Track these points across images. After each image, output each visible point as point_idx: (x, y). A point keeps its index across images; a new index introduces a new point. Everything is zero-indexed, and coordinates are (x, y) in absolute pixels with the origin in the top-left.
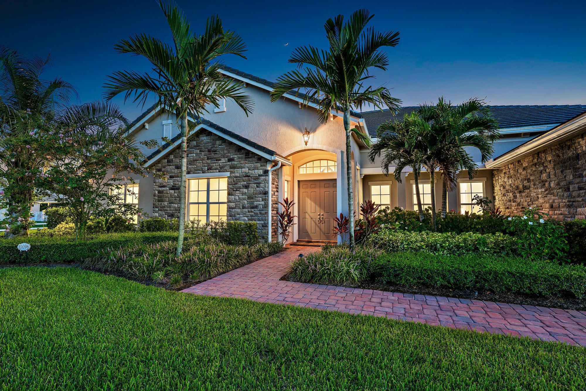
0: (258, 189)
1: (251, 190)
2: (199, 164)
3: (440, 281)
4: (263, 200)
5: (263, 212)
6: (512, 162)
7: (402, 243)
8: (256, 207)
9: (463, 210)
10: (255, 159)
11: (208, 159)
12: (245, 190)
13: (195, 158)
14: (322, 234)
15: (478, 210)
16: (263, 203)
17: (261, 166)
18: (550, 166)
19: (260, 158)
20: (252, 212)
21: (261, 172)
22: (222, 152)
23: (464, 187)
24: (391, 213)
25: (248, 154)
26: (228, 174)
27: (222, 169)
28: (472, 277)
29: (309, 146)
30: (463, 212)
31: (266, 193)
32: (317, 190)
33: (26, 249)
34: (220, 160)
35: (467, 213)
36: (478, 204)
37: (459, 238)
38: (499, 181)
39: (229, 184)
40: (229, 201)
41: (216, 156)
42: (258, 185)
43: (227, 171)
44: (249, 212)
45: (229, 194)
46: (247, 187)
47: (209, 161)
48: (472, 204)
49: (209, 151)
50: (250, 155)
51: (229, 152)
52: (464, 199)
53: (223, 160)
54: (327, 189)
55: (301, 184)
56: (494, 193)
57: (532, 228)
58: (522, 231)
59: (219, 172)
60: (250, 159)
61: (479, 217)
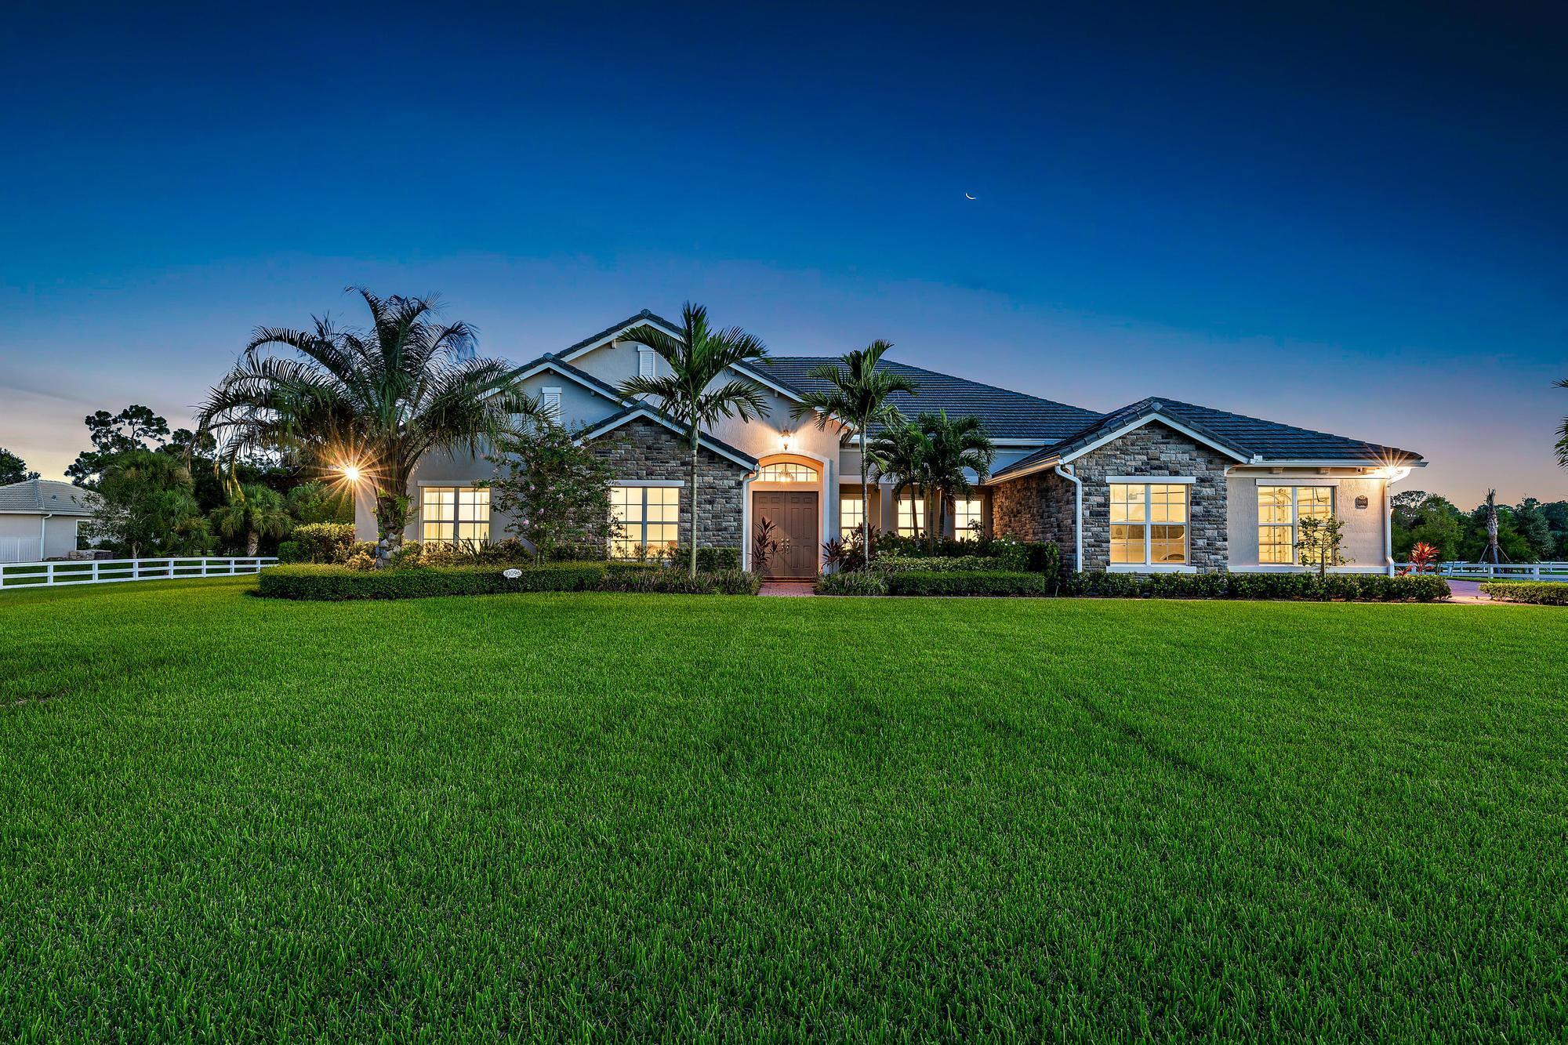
0: (728, 505)
1: (718, 507)
2: (631, 466)
3: (945, 588)
4: (735, 521)
5: (736, 536)
6: (1009, 482)
7: (909, 566)
8: (726, 529)
9: (959, 536)
10: (724, 465)
11: (647, 459)
12: (709, 507)
13: (624, 456)
14: (787, 567)
15: (973, 536)
16: (735, 524)
17: (733, 475)
18: (1034, 493)
19: (732, 465)
20: (719, 535)
21: (733, 483)
22: (671, 452)
23: (960, 505)
24: (884, 539)
25: (712, 457)
26: (682, 483)
27: (670, 476)
28: (966, 583)
29: (788, 451)
30: (958, 539)
31: (740, 511)
32: (781, 506)
33: (517, 576)
34: (668, 463)
35: (962, 539)
36: (973, 529)
37: (957, 561)
38: (999, 500)
39: (681, 497)
40: (681, 521)
41: (661, 456)
42: (728, 500)
43: (679, 479)
44: (714, 535)
45: (682, 511)
46: (711, 502)
47: (649, 463)
48: (967, 529)
49: (649, 448)
50: (717, 460)
51: (682, 453)
52: (960, 521)
53: (673, 463)
54: (797, 506)
55: (756, 495)
56: (992, 515)
57: (1007, 548)
58: (1001, 551)
59: (667, 479)
60: (717, 465)
61: (974, 543)
